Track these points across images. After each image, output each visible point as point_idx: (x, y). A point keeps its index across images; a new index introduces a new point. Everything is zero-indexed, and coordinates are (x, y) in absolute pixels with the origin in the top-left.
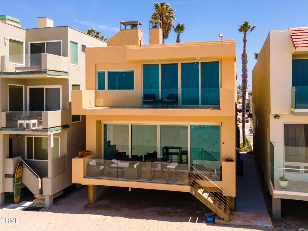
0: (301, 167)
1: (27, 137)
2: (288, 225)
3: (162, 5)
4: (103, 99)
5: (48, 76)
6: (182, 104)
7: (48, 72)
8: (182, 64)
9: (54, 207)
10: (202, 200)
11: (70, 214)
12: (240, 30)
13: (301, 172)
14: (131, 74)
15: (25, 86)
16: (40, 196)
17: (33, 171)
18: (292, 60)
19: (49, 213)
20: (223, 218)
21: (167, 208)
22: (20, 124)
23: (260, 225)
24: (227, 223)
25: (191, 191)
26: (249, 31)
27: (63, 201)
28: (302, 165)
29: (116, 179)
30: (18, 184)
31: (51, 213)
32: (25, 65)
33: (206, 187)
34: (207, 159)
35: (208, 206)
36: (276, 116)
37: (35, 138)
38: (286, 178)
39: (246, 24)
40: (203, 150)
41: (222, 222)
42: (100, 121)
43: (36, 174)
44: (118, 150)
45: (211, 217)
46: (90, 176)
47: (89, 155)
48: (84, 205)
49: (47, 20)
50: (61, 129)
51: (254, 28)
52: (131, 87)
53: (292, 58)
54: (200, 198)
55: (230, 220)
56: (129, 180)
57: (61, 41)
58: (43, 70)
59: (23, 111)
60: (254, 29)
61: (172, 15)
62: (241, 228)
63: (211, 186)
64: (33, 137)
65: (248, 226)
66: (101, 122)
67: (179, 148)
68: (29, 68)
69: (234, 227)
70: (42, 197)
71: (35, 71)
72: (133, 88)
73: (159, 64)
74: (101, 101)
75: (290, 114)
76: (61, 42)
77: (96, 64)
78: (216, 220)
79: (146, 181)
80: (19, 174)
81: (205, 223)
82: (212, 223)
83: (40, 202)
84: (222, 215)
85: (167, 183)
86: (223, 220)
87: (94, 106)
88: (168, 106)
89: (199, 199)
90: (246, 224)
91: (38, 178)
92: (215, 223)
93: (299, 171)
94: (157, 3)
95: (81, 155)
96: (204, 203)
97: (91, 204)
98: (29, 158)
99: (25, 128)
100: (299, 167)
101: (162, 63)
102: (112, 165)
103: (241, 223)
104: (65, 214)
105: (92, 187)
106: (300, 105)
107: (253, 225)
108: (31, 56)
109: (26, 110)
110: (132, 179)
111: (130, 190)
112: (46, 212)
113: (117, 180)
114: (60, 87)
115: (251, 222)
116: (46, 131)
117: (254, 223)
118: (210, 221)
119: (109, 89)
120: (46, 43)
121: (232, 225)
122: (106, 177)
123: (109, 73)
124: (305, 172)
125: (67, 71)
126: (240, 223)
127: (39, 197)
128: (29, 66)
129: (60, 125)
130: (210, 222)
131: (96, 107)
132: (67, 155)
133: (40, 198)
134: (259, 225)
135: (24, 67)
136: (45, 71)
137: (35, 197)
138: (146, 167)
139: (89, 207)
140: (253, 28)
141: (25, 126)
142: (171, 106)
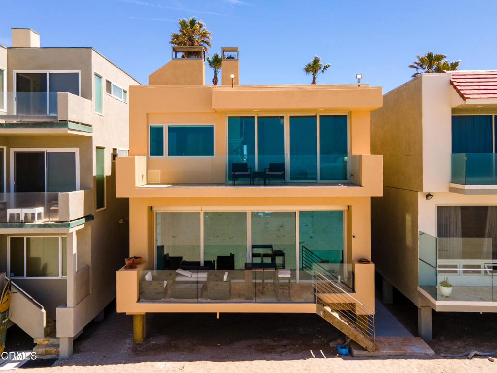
0: (458, 266)
1: (11, 238)
2: (448, 348)
3: (193, 23)
4: (160, 171)
5: (69, 132)
6: (291, 179)
7: (71, 125)
8: (291, 117)
9: (77, 356)
10: (335, 323)
11: (113, 366)
12: (307, 70)
13: (458, 272)
14: (209, 131)
15: (7, 148)
16: (45, 339)
17: (31, 297)
18: (452, 116)
19: (74, 367)
20: (366, 347)
21: (264, 340)
22: (11, 214)
23: (417, 351)
24: (372, 354)
25: (317, 311)
26: (319, 71)
27: (86, 344)
28: (460, 262)
29: (196, 300)
30: (3, 322)
31: (78, 366)
32: (6, 111)
33: (333, 304)
34: (315, 261)
35: (343, 331)
36: (428, 196)
37: (27, 238)
38: (450, 282)
39: (316, 61)
40: (305, 248)
41: (365, 353)
42: (152, 207)
43: (37, 303)
44: (168, 254)
45: (344, 348)
46: (147, 299)
47: (139, 263)
48: (129, 348)
49: (31, 33)
50: (84, 222)
51: (327, 67)
52: (209, 151)
53: (452, 113)
54: (332, 321)
55: (376, 349)
56: (219, 301)
57: (79, 71)
58: (60, 121)
59: (3, 192)
60: (327, 69)
61: (206, 40)
62: (393, 359)
63: (347, 301)
64: (23, 238)
65: (401, 355)
66: (153, 209)
67: (270, 247)
68: (14, 116)
69: (384, 359)
70: (48, 341)
71: (44, 122)
72: (211, 154)
73: (254, 117)
74: (157, 174)
75: (448, 191)
76: (78, 73)
77: (147, 113)
78: (356, 352)
79: (245, 301)
80: (5, 304)
81: (338, 357)
82: (349, 357)
83: (46, 351)
84: (364, 343)
85: (279, 302)
86: (366, 350)
87: (146, 183)
88: (271, 182)
89: (330, 322)
90: (398, 352)
91: (41, 308)
92: (355, 355)
93: (456, 272)
94: (184, 19)
95: (129, 264)
96: (337, 328)
97: (139, 344)
98: (14, 276)
99: (22, 223)
100: (455, 266)
101: (259, 115)
102: (178, 279)
103: (392, 352)
104: (105, 366)
105: (139, 318)
106: (471, 179)
107: (408, 354)
108: (18, 95)
109: (8, 191)
110: (222, 299)
111: (218, 317)
112: (68, 367)
113: (198, 302)
114: (76, 150)
115: (403, 349)
116: (66, 227)
117: (409, 350)
118: (344, 353)
119: (169, 155)
120: (50, 74)
121: (378, 356)
122: (174, 298)
123: (171, 129)
124: (464, 272)
125: (91, 124)
126: (390, 352)
127: (44, 341)
128: (15, 113)
129: (83, 216)
130: (345, 356)
131: (148, 184)
132: (91, 265)
133: (46, 342)
134: (416, 353)
135: (5, 114)
136: (64, 123)
137: (35, 343)
138: (244, 279)
139: (140, 351)
140: (325, 68)
141: (22, 218)
142: (281, 181)
